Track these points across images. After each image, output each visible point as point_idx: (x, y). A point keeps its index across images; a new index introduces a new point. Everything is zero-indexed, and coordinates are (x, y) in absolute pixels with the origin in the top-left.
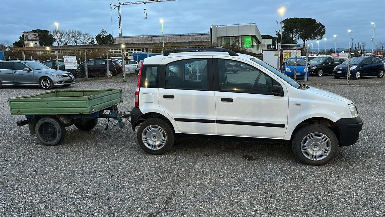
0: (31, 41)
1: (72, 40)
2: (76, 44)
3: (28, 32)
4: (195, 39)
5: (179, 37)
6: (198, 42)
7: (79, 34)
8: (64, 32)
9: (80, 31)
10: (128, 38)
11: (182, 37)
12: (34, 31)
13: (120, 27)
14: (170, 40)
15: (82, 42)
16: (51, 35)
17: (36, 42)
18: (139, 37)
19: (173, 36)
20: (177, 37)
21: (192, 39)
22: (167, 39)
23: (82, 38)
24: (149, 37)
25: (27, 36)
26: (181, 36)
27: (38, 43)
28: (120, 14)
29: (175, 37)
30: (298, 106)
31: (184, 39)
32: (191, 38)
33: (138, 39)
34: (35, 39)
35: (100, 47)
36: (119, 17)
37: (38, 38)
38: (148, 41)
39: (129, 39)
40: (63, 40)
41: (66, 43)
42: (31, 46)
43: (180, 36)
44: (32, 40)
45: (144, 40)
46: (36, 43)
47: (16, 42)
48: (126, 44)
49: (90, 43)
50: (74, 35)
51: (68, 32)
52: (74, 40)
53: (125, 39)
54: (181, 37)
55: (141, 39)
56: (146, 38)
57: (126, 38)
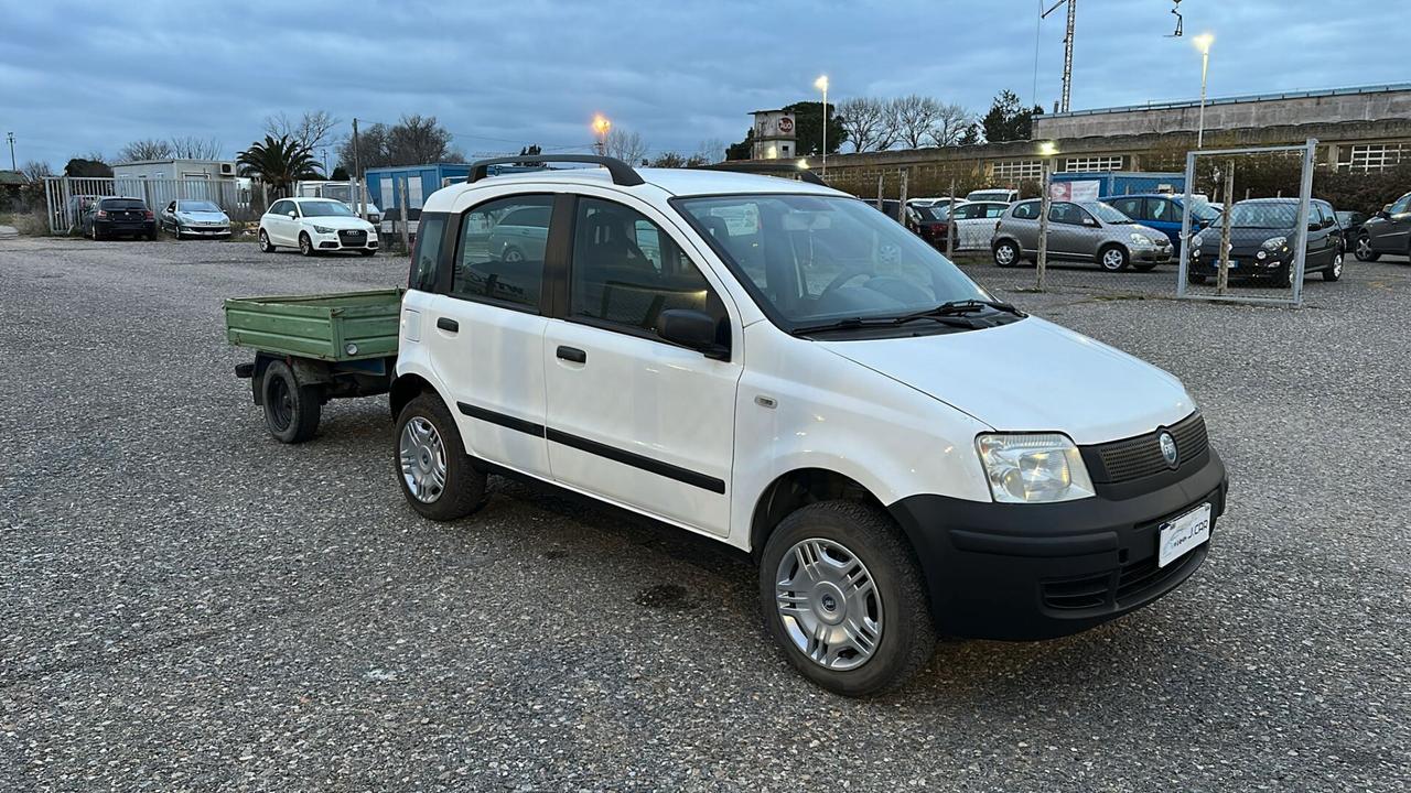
0: (773, 142)
1: (903, 133)
2: (915, 146)
3: (766, 113)
4: (1390, 110)
5: (1307, 104)
6: (1387, 124)
7: (929, 109)
8: (879, 106)
9: (933, 101)
10: (1083, 118)
11: (1326, 103)
12: (787, 110)
13: (1064, 79)
14: (1264, 116)
15: (933, 140)
16: (839, 118)
17: (786, 144)
18: (1129, 111)
19: (1283, 103)
20: (1301, 104)
21: (1374, 110)
22: (1253, 115)
23: (938, 124)
24: (1171, 108)
25: (763, 124)
26: (1322, 100)
27: (792, 146)
28: (1070, 29)
29: (1289, 103)
30: (767, 410)
31: (1335, 112)
32: (1369, 104)
33: (1125, 119)
34: (784, 133)
35: (965, 156)
36: (1066, 41)
37: (793, 132)
38: (1165, 124)
39: (1092, 120)
40: (873, 134)
41: (884, 145)
42: (770, 157)
43: (1315, 100)
44: (776, 138)
45: (1150, 122)
46: (785, 148)
47: (734, 146)
48: (1061, 143)
49: (963, 141)
50: (911, 114)
51: (895, 105)
52: (909, 133)
53: (1074, 121)
54: (1318, 104)
55: (1140, 118)
56: (1158, 116)
57: (1078, 119)
